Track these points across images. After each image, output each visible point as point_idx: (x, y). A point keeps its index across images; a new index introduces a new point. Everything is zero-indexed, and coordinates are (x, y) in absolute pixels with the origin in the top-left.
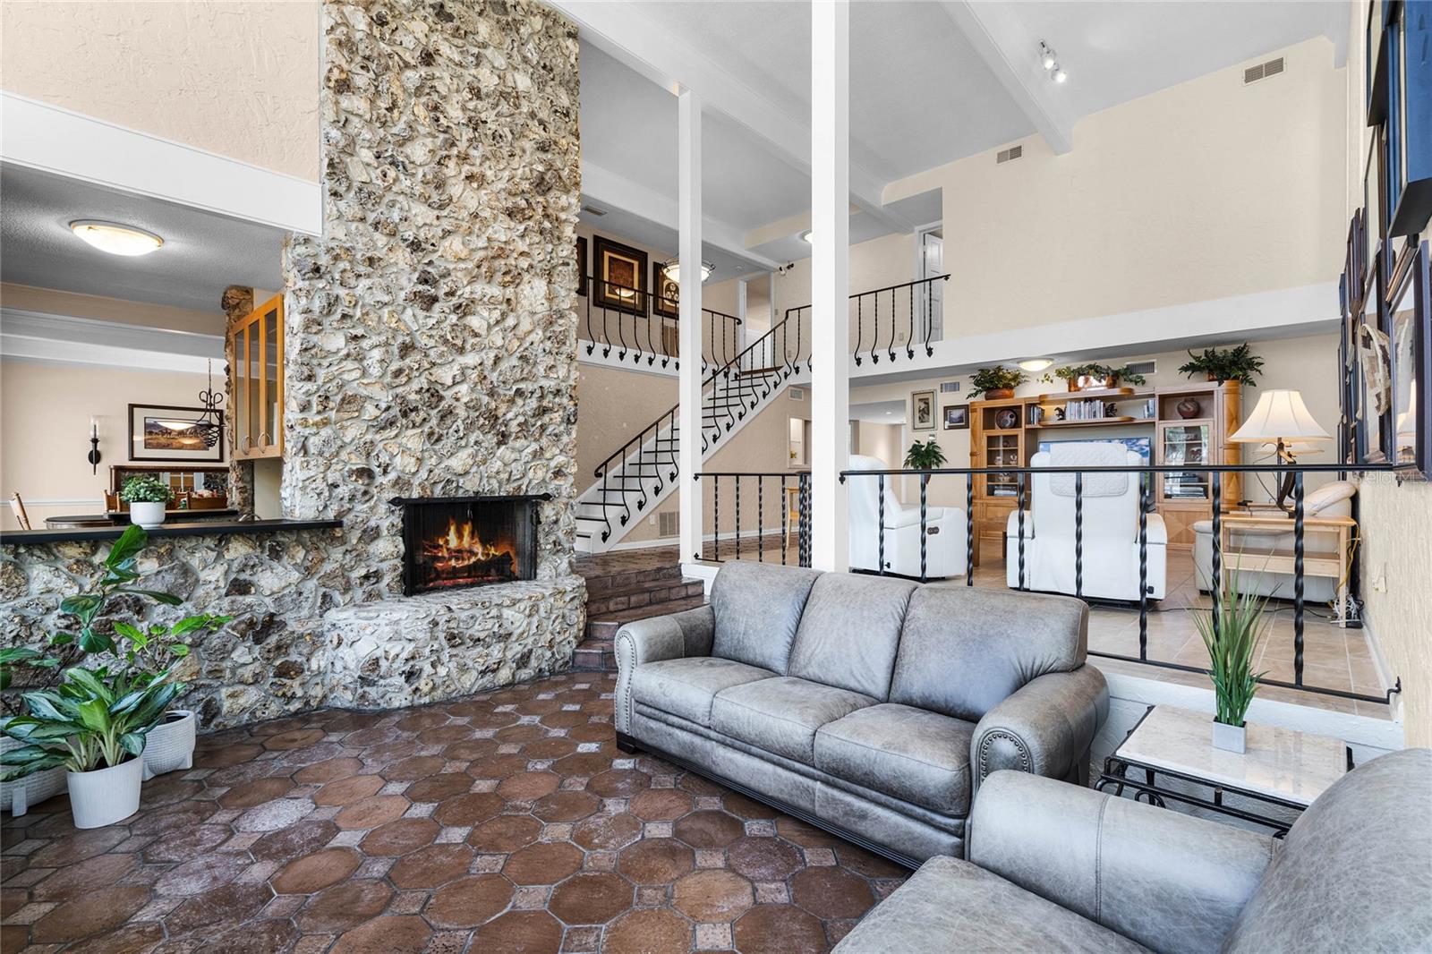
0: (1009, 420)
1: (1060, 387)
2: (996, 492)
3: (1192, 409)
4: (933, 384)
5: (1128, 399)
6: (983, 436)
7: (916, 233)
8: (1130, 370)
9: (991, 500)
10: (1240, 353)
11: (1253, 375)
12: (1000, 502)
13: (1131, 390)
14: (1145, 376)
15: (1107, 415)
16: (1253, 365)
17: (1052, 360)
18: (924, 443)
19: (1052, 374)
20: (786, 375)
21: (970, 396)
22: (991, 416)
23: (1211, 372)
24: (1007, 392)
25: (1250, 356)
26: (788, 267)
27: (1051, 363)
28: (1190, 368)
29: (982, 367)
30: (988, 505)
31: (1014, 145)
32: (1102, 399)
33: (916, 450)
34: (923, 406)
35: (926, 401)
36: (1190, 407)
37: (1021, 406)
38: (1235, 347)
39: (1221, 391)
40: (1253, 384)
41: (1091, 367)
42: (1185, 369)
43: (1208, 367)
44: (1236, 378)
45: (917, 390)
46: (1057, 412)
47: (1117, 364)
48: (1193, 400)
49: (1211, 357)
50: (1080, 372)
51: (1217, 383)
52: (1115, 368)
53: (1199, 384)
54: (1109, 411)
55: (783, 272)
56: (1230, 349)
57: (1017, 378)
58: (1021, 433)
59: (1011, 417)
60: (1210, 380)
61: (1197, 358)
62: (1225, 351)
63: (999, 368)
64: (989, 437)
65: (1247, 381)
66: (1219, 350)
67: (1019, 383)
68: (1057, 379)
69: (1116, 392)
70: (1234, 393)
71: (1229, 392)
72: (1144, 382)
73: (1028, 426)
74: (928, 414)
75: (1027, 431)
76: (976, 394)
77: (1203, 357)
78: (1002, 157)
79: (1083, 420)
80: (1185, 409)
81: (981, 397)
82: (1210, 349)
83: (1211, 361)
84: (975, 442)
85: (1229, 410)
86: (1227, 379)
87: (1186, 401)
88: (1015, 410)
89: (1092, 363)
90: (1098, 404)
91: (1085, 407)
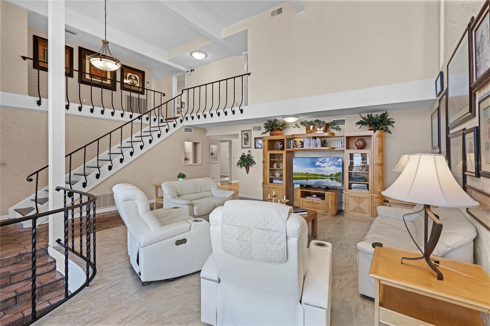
0: (280, 146)
1: (302, 130)
2: (274, 181)
3: (361, 144)
4: (250, 127)
5: (332, 137)
6: (268, 153)
7: (243, 55)
8: (334, 123)
9: (271, 185)
10: (384, 116)
11: (389, 127)
12: (275, 186)
13: (333, 134)
14: (341, 126)
15: (322, 146)
16: (390, 123)
17: (298, 117)
18: (246, 154)
19: (299, 124)
20: (181, 121)
21: (263, 133)
22: (272, 144)
23: (370, 125)
24: (279, 132)
25: (388, 118)
26: (191, 71)
27: (298, 119)
28: (361, 123)
29: (269, 119)
30: (270, 188)
31: (279, 7)
32: (320, 137)
33: (243, 157)
34: (246, 137)
35: (247, 135)
36: (361, 143)
37: (284, 139)
38: (382, 113)
39: (375, 135)
40: (390, 132)
41: (317, 121)
42: (358, 123)
43: (369, 123)
44: (382, 129)
45: (243, 129)
46: (300, 143)
47: (328, 120)
48: (362, 139)
49: (370, 117)
50: (311, 123)
51: (373, 131)
52: (327, 122)
53: (365, 131)
54: (324, 144)
55: (189, 73)
56: (379, 114)
57: (284, 125)
58: (284, 153)
59: (281, 144)
60: (370, 130)
61: (364, 118)
62: (377, 115)
63: (276, 120)
64: (270, 154)
65: (387, 131)
66: (374, 115)
67: (285, 128)
68: (301, 126)
69: (326, 134)
70: (381, 137)
71: (379, 136)
72: (340, 129)
73: (288, 150)
74: (248, 141)
75: (287, 152)
76: (266, 133)
77: (367, 118)
78: (273, 14)
79: (311, 148)
80: (358, 144)
81: (268, 134)
82: (370, 114)
83: (370, 120)
84: (264, 156)
85: (379, 145)
86: (378, 130)
87: (359, 140)
88: (282, 141)
89: (317, 119)
90: (318, 140)
91: (313, 141)
